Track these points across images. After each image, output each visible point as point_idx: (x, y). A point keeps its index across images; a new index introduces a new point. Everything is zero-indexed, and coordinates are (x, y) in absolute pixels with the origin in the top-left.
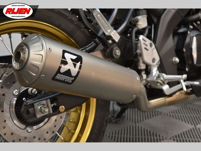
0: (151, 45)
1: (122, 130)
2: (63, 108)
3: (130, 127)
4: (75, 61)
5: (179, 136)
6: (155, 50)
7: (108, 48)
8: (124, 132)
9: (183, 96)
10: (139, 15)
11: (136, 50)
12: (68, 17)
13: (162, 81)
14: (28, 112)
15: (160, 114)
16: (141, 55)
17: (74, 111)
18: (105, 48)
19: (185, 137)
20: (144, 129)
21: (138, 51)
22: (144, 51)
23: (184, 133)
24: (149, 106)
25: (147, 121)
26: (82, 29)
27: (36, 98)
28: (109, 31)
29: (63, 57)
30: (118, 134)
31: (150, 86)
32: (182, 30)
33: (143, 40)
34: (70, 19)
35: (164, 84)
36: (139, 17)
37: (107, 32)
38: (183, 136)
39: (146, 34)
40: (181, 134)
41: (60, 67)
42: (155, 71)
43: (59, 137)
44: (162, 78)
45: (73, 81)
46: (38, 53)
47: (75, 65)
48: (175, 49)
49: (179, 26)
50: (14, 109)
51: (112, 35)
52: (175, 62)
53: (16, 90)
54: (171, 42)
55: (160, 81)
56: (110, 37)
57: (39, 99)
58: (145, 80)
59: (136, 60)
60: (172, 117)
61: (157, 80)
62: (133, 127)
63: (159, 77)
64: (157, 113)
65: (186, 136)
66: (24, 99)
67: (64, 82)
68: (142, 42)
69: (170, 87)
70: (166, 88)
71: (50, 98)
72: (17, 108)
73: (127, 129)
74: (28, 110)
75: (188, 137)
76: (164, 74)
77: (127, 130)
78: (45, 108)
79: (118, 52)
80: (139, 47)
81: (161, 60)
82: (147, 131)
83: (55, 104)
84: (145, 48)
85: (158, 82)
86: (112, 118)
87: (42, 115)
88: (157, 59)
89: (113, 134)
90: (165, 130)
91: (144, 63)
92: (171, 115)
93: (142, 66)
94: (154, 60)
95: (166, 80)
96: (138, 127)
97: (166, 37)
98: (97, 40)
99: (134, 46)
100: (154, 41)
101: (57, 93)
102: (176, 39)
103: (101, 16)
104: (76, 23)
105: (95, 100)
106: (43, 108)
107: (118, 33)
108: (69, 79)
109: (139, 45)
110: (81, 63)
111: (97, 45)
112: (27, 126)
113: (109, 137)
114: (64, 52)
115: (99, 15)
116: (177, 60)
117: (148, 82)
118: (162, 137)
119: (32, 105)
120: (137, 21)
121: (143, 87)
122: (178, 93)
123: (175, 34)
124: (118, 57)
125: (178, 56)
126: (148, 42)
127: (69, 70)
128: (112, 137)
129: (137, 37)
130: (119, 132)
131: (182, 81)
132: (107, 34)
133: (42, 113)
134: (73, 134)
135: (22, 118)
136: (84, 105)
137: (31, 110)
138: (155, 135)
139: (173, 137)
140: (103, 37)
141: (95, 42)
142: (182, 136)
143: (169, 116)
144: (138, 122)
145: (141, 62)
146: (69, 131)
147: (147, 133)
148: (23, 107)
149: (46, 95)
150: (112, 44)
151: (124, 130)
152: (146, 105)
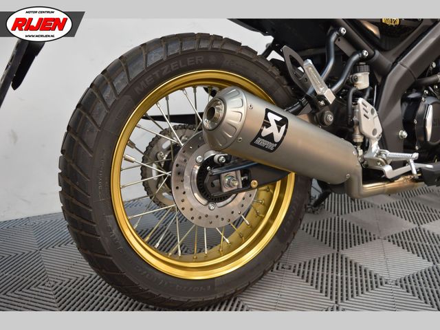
0: (372, 112)
1: (320, 222)
2: (255, 183)
3: (331, 219)
4: (279, 124)
5: (396, 237)
6: (377, 118)
7: (318, 111)
8: (323, 225)
9: (408, 183)
10: (359, 72)
11: (352, 117)
12: (268, 69)
13: (383, 159)
14: (213, 185)
15: (372, 206)
16: (358, 124)
17: (265, 190)
18: (314, 111)
19: (404, 238)
20: (350, 224)
21: (355, 119)
22: (363, 118)
23: (403, 233)
24: (363, 192)
25: (354, 214)
26: (285, 86)
27: (223, 168)
28: (321, 89)
29: (266, 118)
30: (315, 227)
31: (367, 165)
32: (412, 96)
33: (363, 104)
34: (271, 72)
35: (387, 163)
36: (359, 75)
37: (319, 90)
38: (402, 237)
39: (366, 97)
40: (399, 235)
41: (261, 130)
42: (375, 147)
43: (243, 220)
44: (384, 156)
45: (275, 148)
46: (236, 110)
47: (279, 129)
48: (403, 120)
49: (410, 90)
50: (195, 180)
51: (325, 94)
52: (402, 136)
53: (200, 157)
54: (398, 110)
55: (381, 159)
56: (322, 97)
57: (227, 169)
58: (361, 156)
59: (350, 130)
60: (388, 211)
61: (377, 158)
62: (335, 220)
63: (380, 154)
64: (368, 204)
65: (406, 238)
66: (208, 168)
67: (264, 148)
68: (362, 107)
69: (394, 169)
70: (387, 169)
71: (241, 170)
72: (200, 178)
73: (327, 221)
74: (212, 183)
75: (408, 238)
76: (387, 151)
77: (327, 223)
78: (234, 180)
79: (330, 118)
80: (357, 114)
81: (383, 133)
82: (353, 227)
83: (246, 177)
84: (365, 115)
85: (379, 161)
86: (308, 206)
87: (230, 189)
88: (380, 131)
89: (308, 225)
90: (378, 227)
91: (361, 134)
92: (387, 209)
93: (359, 139)
94: (374, 132)
95: (390, 158)
96: (342, 220)
97: (392, 102)
98: (304, 100)
99: (350, 112)
100: (377, 107)
101: (253, 162)
102: (405, 106)
103: (313, 70)
104: (277, 77)
105: (293, 174)
106: (231, 181)
107: (333, 92)
108: (271, 146)
109: (357, 110)
110: (287, 127)
111: (303, 107)
112: (209, 202)
113: (303, 229)
114: (267, 111)
115: (310, 68)
116: (405, 134)
117: (364, 159)
118: (374, 235)
119: (219, 176)
120: (356, 80)
121: (359, 164)
122: (401, 179)
123: (404, 99)
124: (330, 124)
125: (405, 129)
126: (369, 107)
127: (272, 134)
128: (307, 229)
129: (355, 100)
130: (316, 224)
131: (411, 161)
132: (319, 93)
133: (230, 187)
134: (262, 219)
135: (205, 191)
136: (279, 184)
137: (216, 182)
138: (364, 232)
139: (389, 237)
140: (313, 96)
141: (301, 103)
142: (400, 237)
143: (384, 209)
144: (341, 214)
145: (358, 132)
146: (258, 214)
147: (354, 229)
148: (208, 178)
149: (235, 165)
150: (324, 106)
151: (323, 223)
152: (359, 190)
